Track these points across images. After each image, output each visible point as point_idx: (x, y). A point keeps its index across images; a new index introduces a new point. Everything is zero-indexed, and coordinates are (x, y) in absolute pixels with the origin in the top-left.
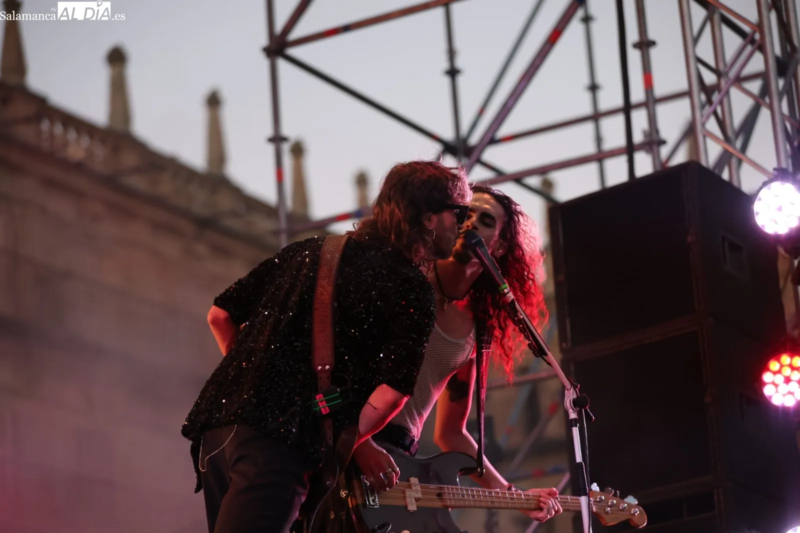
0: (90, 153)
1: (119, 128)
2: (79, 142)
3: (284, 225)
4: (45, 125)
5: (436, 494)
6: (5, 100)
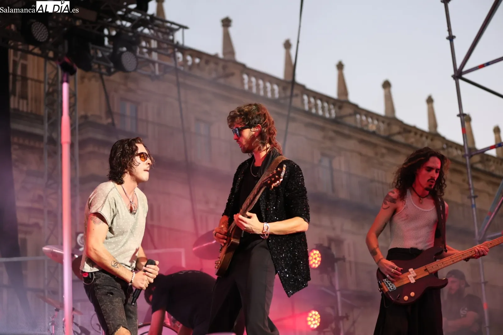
0: (378, 128)
1: (390, 115)
2: (373, 123)
3: (467, 152)
4: (358, 116)
5: (424, 270)
6: (340, 108)
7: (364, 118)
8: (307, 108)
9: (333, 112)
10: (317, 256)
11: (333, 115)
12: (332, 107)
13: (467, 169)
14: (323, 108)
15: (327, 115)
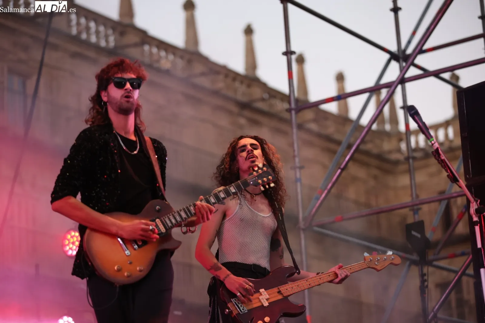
0: (174, 65)
1: (191, 48)
2: (167, 58)
3: (293, 105)
4: (146, 48)
5: (277, 292)
6: (122, 34)
7: (155, 50)
8: (74, 31)
9: (112, 39)
10: (75, 239)
11: (112, 44)
12: (110, 32)
13: (292, 128)
14: (97, 33)
15: (103, 44)
